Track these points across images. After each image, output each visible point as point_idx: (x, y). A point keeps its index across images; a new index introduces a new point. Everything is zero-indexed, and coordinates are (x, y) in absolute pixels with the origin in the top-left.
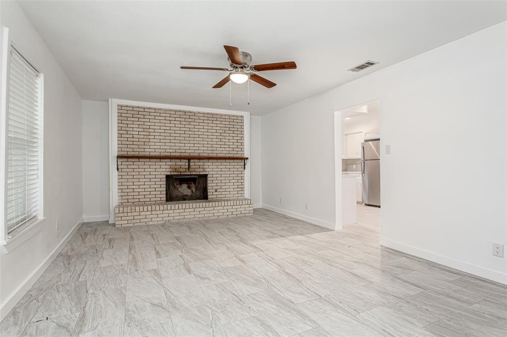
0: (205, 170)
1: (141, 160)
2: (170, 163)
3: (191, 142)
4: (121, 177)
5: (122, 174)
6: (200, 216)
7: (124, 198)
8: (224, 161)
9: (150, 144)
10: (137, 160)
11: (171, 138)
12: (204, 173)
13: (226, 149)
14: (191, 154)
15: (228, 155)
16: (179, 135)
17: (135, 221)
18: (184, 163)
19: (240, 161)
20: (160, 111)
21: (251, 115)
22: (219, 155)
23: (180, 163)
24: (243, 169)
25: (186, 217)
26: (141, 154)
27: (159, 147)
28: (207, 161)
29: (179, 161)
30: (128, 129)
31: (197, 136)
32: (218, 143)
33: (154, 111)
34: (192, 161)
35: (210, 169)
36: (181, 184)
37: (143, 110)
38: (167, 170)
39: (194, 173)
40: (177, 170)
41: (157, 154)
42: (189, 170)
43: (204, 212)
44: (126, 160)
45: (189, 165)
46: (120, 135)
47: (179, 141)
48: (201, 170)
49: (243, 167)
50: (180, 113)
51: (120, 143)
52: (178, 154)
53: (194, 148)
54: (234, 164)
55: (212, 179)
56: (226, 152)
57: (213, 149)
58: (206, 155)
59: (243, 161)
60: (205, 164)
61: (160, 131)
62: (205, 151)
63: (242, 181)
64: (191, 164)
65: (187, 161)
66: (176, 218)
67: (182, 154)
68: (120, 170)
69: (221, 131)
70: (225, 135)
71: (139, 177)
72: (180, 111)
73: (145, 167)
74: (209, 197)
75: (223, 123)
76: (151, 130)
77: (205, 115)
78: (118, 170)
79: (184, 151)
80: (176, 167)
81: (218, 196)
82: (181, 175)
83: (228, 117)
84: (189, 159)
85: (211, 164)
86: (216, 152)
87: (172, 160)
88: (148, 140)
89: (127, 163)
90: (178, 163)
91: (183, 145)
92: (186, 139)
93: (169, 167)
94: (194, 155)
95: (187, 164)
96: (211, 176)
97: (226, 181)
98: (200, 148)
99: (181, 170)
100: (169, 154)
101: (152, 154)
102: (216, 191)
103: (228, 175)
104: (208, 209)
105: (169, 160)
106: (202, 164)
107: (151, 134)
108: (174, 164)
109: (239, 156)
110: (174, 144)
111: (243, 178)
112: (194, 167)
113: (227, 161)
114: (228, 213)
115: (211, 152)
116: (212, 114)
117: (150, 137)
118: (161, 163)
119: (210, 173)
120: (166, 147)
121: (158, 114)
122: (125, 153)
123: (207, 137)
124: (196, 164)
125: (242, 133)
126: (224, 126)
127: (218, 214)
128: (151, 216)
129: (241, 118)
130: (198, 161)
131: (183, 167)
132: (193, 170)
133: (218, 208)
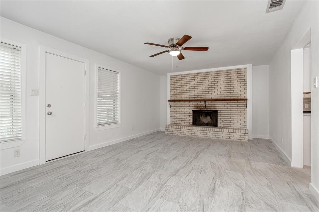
0: (216, 107)
1: (180, 102)
2: (195, 104)
3: (207, 91)
4: (171, 111)
5: (172, 109)
6: (206, 136)
7: (173, 121)
8: (230, 101)
9: (185, 93)
10: (178, 102)
11: (195, 89)
12: (215, 110)
13: (231, 93)
14: (207, 98)
15: (232, 98)
16: (199, 87)
17: (173, 133)
18: (202, 104)
19: (243, 101)
20: (189, 75)
21: (253, 66)
22: (226, 98)
23: (200, 104)
24: (246, 107)
25: (198, 135)
26: (181, 99)
27: (189, 95)
28: (217, 102)
29: (200, 102)
30: (174, 87)
31: (211, 87)
32: (225, 90)
33: (186, 76)
34: (207, 102)
35: (219, 107)
36: (206, 116)
37: (181, 76)
38: (193, 107)
39: (209, 110)
40: (198, 107)
41: (188, 99)
42: (205, 107)
43: (209, 134)
44: (173, 102)
45: (205, 105)
46: (171, 90)
47: (199, 91)
48: (213, 108)
49: (246, 105)
50: (200, 74)
51: (172, 94)
52: (199, 98)
53: (209, 94)
54: (238, 103)
55: (221, 113)
56: (231, 95)
57: (221, 94)
58: (216, 98)
59: (246, 101)
60: (216, 104)
61: (189, 86)
62: (216, 96)
63: (244, 116)
64: (206, 104)
65: (204, 102)
66: (192, 134)
67: (201, 98)
68: (171, 107)
69: (227, 82)
70: (230, 83)
71: (179, 111)
72: (200, 73)
73: (182, 106)
74: (218, 125)
75: (229, 75)
76: (185, 86)
77: (216, 73)
78: (170, 107)
79: (202, 96)
80: (198, 106)
81: (225, 125)
82: (200, 110)
83: (233, 71)
84: (205, 101)
85: (220, 104)
86: (223, 96)
87: (196, 102)
88: (183, 92)
89: (174, 104)
90: (199, 104)
91: (202, 93)
92: (204, 89)
93: (194, 106)
94: (209, 98)
95: (204, 104)
96: (220, 111)
97: (231, 116)
98: (212, 94)
99: (201, 108)
100: (194, 98)
101: (186, 99)
102: (223, 122)
103: (233, 112)
104: (212, 132)
105: (194, 102)
106: (214, 104)
107: (185, 88)
108: (197, 104)
109: (242, 97)
110: (196, 93)
111: (245, 114)
112: (209, 106)
113: (232, 101)
114: (226, 137)
115: (220, 96)
116: (221, 71)
117: (185, 90)
118: (190, 104)
119: (219, 110)
120: (192, 95)
121: (188, 77)
122: (173, 99)
123: (217, 86)
124: (210, 104)
125: (245, 80)
126: (230, 77)
127: (219, 137)
128: (180, 132)
129: (245, 70)
130: (211, 102)
131: (202, 106)
132: (208, 108)
133: (219, 133)
